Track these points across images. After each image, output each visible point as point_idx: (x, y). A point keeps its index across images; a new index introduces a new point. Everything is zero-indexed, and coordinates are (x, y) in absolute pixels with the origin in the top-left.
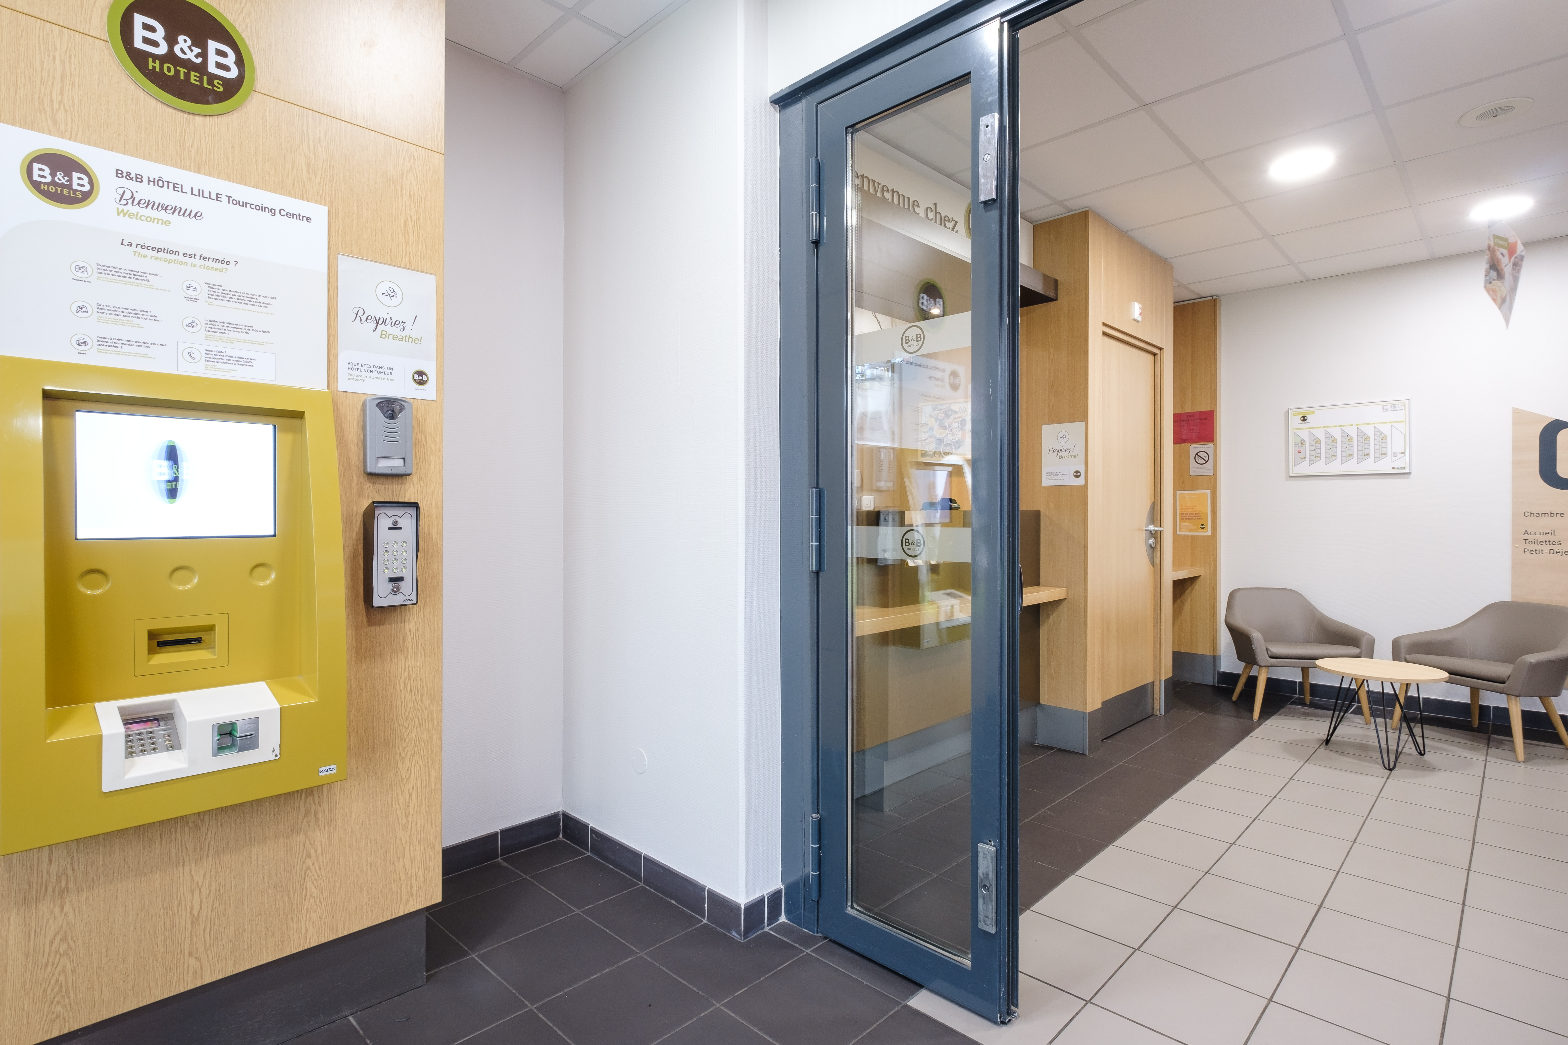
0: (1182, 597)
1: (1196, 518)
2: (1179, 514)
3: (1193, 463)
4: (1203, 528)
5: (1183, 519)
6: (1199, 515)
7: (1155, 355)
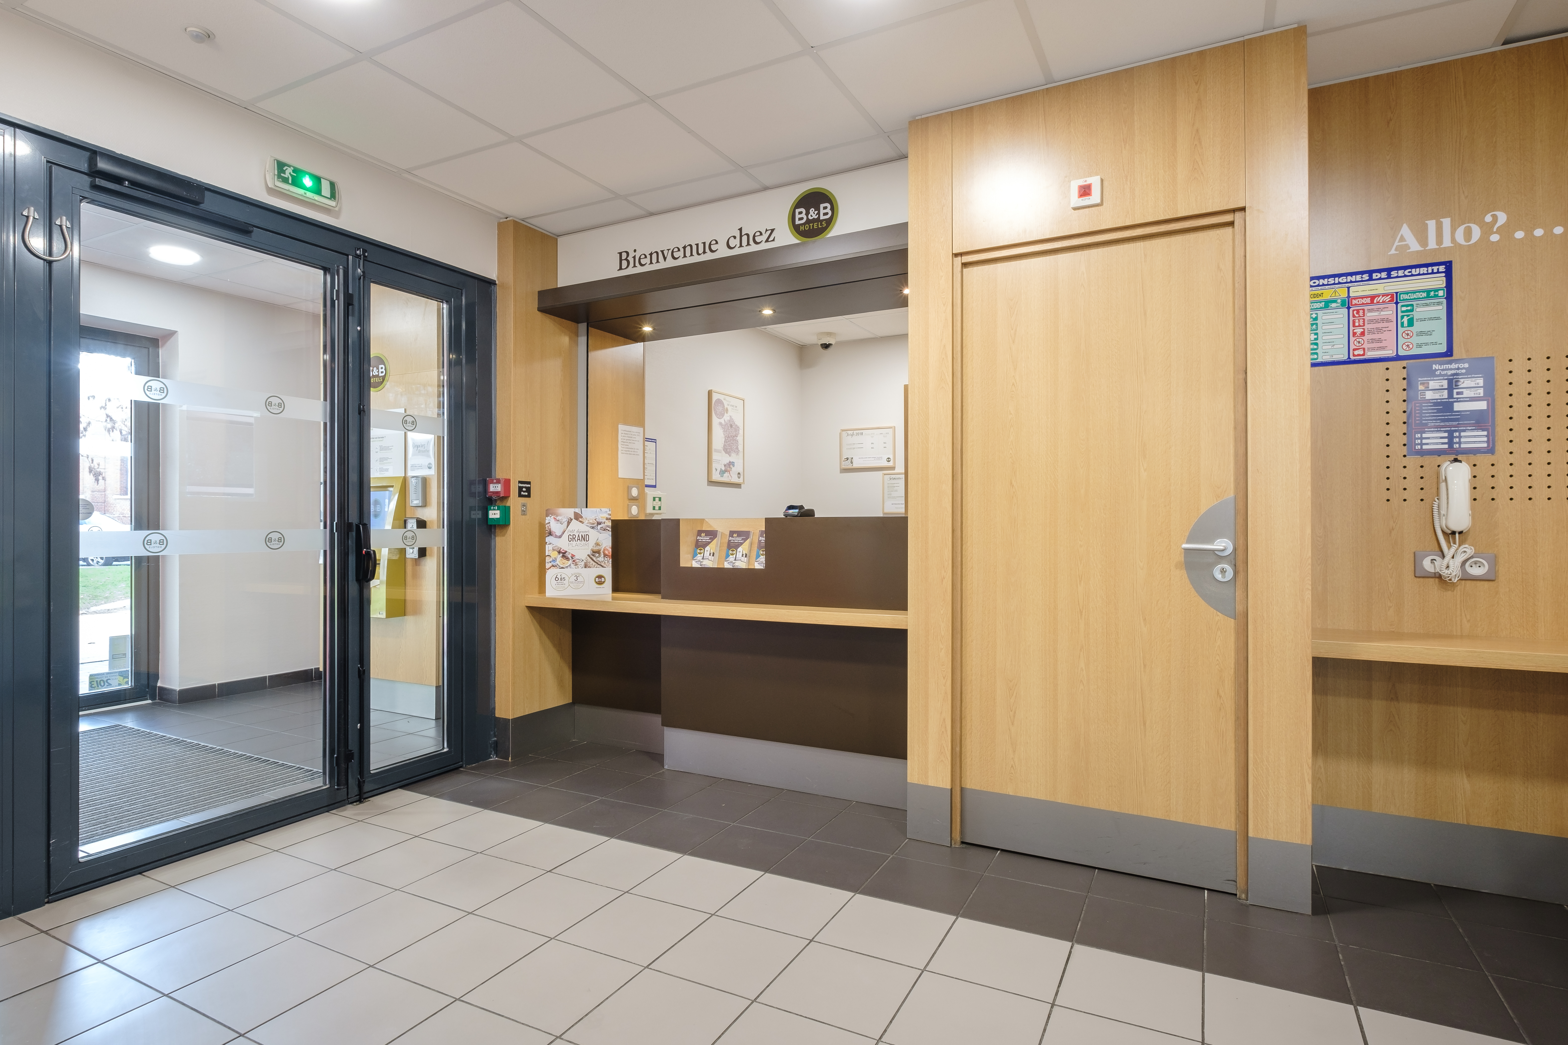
7: (1231, 224)
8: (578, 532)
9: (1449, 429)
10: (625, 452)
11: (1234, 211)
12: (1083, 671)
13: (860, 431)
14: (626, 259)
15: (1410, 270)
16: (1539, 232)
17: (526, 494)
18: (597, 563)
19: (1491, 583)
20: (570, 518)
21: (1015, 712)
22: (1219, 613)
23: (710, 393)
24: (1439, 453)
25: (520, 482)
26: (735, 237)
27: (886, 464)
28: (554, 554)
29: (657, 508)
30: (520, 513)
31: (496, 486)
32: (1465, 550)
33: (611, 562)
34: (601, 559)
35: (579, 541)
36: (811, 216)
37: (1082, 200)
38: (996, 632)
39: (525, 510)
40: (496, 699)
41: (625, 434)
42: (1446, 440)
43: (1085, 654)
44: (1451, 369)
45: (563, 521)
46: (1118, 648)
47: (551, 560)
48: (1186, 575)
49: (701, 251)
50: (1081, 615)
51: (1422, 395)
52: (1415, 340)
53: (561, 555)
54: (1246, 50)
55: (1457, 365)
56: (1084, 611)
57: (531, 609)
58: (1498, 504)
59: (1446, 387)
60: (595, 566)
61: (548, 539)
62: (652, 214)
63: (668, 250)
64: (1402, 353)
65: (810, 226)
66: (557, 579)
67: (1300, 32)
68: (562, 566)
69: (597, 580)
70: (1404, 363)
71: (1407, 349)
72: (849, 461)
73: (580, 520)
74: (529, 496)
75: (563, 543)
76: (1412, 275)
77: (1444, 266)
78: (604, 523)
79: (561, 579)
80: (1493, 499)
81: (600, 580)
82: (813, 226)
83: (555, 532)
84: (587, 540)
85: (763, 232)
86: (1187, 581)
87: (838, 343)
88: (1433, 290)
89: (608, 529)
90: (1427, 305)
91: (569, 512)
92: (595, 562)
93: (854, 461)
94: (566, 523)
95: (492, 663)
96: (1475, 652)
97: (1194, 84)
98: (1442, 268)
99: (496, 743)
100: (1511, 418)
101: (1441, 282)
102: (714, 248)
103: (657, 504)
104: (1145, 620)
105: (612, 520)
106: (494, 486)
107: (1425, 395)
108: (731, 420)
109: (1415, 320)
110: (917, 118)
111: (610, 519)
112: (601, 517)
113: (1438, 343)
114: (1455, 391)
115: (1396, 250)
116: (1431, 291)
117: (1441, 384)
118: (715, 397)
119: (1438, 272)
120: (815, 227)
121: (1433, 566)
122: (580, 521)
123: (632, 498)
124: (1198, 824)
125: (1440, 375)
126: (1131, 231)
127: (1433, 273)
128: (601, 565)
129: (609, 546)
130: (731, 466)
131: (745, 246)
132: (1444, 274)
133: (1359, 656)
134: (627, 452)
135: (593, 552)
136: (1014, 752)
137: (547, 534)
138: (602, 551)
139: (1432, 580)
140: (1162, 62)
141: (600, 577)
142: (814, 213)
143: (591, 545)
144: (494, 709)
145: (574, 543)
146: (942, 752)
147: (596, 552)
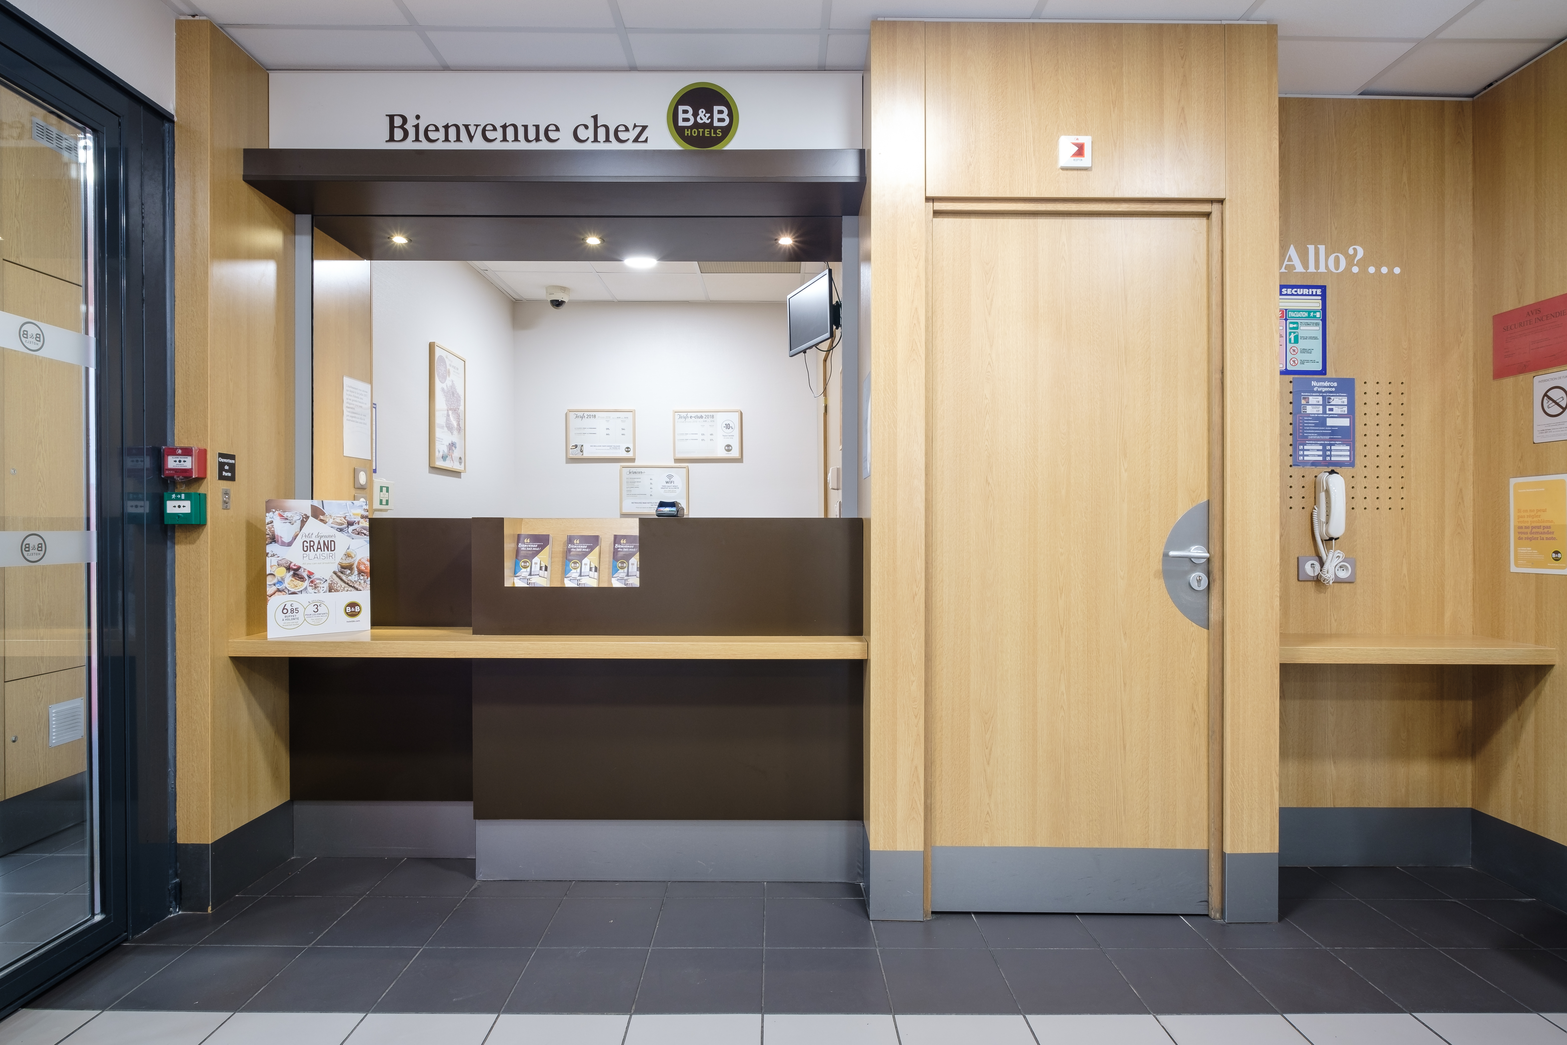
0: (1520, 708)
1: (1545, 536)
2: (1515, 526)
3: (1539, 417)
4: (1557, 559)
5: (1520, 538)
6: (1550, 530)
7: (1208, 215)
8: (318, 536)
9: (1323, 442)
10: (351, 419)
11: (1212, 201)
12: (1063, 694)
13: (591, 414)
14: (402, 127)
15: (1296, 290)
16: (1384, 270)
17: (229, 474)
18: (348, 584)
19: (1351, 585)
20: (306, 515)
21: (991, 749)
22: (1193, 624)
23: (432, 347)
24: (1314, 464)
25: (221, 455)
26: (586, 127)
27: (624, 455)
28: (281, 572)
29: (384, 503)
30: (220, 505)
31: (182, 460)
32: (1338, 555)
33: (369, 583)
34: (354, 577)
35: (319, 550)
36: (701, 119)
37: (1074, 160)
38: (969, 656)
39: (227, 500)
40: (178, 814)
41: (350, 391)
42: (1321, 453)
43: (1066, 677)
44: (1325, 387)
45: (294, 519)
46: (1099, 666)
47: (275, 581)
48: (1164, 584)
49: (532, 135)
50: (1062, 632)
51: (1304, 409)
52: (1300, 356)
53: (292, 573)
54: (1226, 35)
55: (1329, 383)
56: (1065, 628)
57: (238, 661)
58: (1356, 512)
59: (1321, 403)
60: (346, 589)
61: (271, 548)
62: (446, 68)
63: (477, 126)
64: (1290, 368)
65: (699, 132)
66: (285, 611)
67: (1271, 30)
68: (293, 590)
69: (349, 609)
70: (1291, 377)
71: (1294, 365)
72: (578, 448)
73: (322, 517)
74: (232, 478)
75: (295, 555)
76: (1298, 295)
77: (1320, 290)
78: (358, 523)
79: (292, 611)
80: (1353, 508)
81: (352, 610)
82: (703, 132)
83: (281, 537)
84: (333, 549)
85: (631, 128)
86: (1165, 590)
87: (571, 302)
88: (1312, 311)
89: (365, 532)
90: (1308, 324)
91: (304, 506)
92: (345, 582)
93: (584, 449)
94: (299, 522)
95: (170, 756)
96: (1386, 650)
97: (1180, 57)
98: (1319, 291)
99: (179, 887)
100: (1365, 435)
101: (1318, 304)
102: (553, 135)
103: (384, 496)
104: (1125, 634)
105: (369, 519)
106: (178, 460)
107: (1306, 409)
108: (453, 387)
109: (1299, 338)
110: (879, 19)
111: (366, 517)
112: (354, 514)
113: (1316, 361)
114: (1328, 407)
115: (1285, 269)
116: (1311, 312)
117: (1318, 400)
118: (438, 352)
119: (1316, 295)
120: (706, 135)
121: (1312, 570)
122: (322, 520)
123: (360, 486)
124: (1174, 848)
125: (1317, 392)
126: (1116, 205)
127: (1312, 295)
128: (354, 587)
129: (366, 559)
130: (453, 448)
131: (602, 141)
132: (1320, 298)
133: (1300, 660)
134: (354, 419)
135: (343, 567)
136: (990, 796)
137: (269, 541)
138: (355, 566)
139: (1310, 583)
140: (1150, 26)
141: (353, 605)
142: (705, 116)
143: (338, 556)
144: (175, 830)
145: (312, 554)
146: (914, 808)
147: (346, 568)
